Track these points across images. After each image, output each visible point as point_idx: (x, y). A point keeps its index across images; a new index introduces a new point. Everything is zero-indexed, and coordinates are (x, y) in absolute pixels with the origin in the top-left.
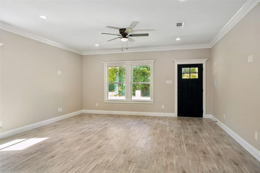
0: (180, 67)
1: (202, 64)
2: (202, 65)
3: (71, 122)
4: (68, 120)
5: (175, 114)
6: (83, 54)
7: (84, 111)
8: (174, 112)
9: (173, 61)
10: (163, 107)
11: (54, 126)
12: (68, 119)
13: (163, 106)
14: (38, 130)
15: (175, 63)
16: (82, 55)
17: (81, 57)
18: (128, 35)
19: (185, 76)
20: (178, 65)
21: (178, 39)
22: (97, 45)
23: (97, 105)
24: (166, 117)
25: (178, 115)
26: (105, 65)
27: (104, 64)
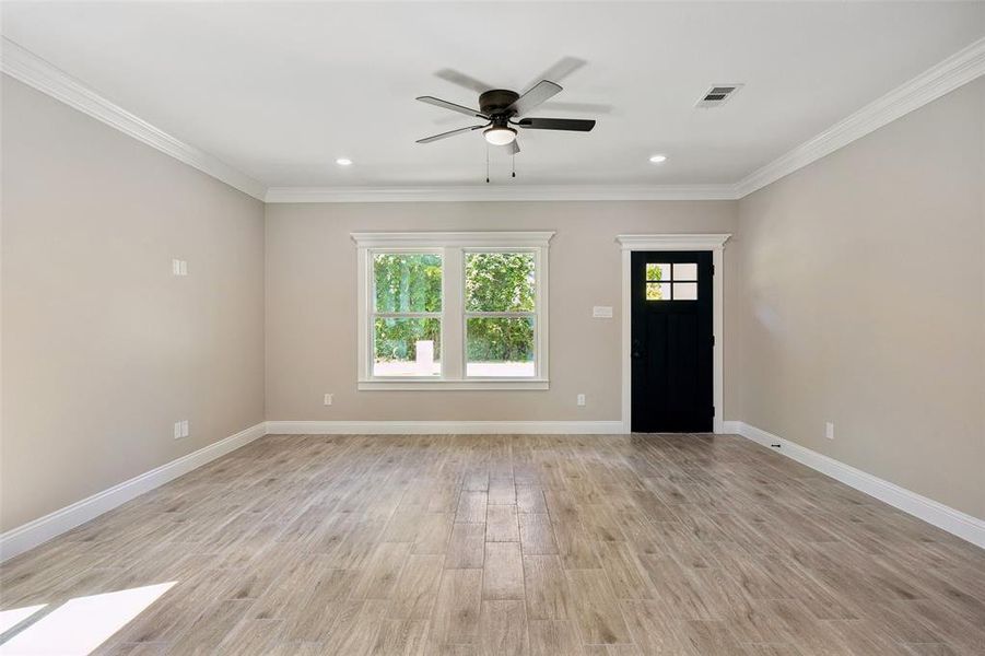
0: (640, 260)
1: (711, 252)
2: (710, 254)
3: (239, 482)
4: (218, 470)
5: (623, 424)
6: (267, 200)
7: (270, 426)
8: (619, 418)
9: (617, 240)
10: (581, 399)
11: (169, 506)
12: (217, 467)
13: (583, 396)
14: (90, 539)
15: (624, 246)
16: (264, 203)
17: (261, 209)
18: (517, 120)
19: (657, 293)
20: (632, 253)
21: (658, 159)
22: (344, 162)
23: (328, 400)
24: (595, 437)
25: (634, 429)
26: (360, 244)
27: (356, 242)
